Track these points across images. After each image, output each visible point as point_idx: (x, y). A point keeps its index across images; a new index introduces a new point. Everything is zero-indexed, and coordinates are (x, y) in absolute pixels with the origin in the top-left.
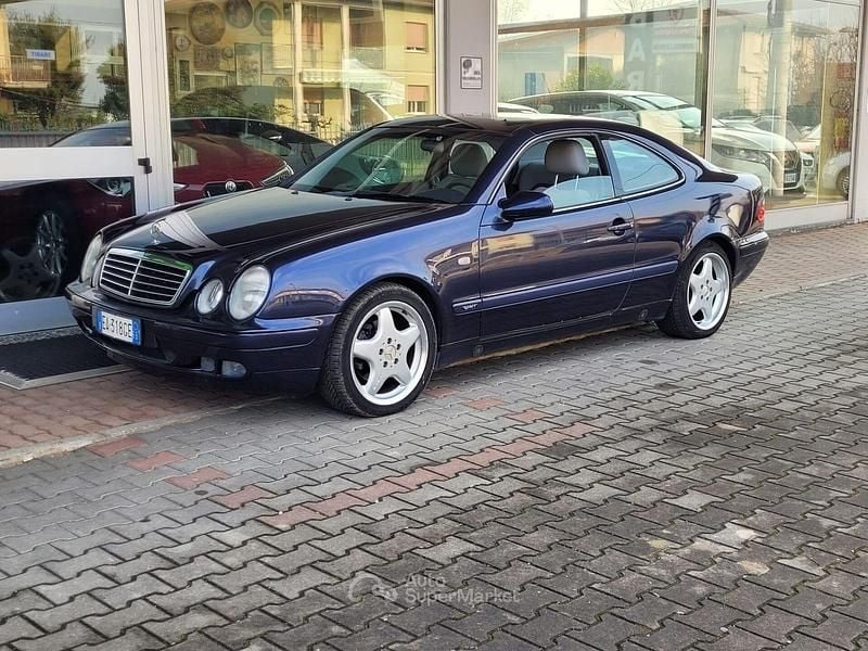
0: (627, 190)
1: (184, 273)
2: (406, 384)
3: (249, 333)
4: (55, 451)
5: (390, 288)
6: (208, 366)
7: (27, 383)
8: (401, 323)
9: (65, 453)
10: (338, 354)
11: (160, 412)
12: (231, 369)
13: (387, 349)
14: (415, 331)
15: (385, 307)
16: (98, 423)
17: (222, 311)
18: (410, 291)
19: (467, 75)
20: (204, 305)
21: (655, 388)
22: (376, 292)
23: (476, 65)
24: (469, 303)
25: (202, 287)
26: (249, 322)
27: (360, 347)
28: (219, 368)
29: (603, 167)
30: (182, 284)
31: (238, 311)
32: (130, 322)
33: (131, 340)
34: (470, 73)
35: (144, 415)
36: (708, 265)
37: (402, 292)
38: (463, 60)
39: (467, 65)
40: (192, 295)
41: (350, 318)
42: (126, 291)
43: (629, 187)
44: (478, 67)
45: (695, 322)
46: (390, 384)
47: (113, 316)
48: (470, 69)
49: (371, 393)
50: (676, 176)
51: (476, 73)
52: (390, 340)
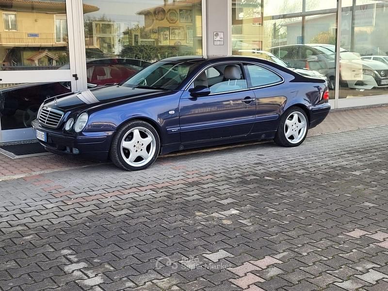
0: (254, 86)
1: (61, 115)
2: (146, 159)
3: (80, 137)
4: (11, 178)
5: (138, 122)
6: (68, 150)
7: (17, 157)
8: (143, 135)
9: (14, 179)
10: (115, 146)
11: (56, 167)
12: (76, 151)
13: (137, 145)
14: (150, 139)
15: (136, 129)
16: (31, 170)
17: (72, 129)
18: (147, 123)
19: (216, 40)
20: (67, 127)
21: (254, 164)
22: (131, 123)
23: (221, 35)
24: (174, 129)
25: (67, 121)
26: (81, 133)
27: (125, 144)
28: (71, 151)
29: (243, 77)
30: (61, 119)
31: (78, 129)
32: (44, 133)
33: (44, 140)
34: (218, 38)
35: (50, 168)
36: (296, 117)
37: (143, 123)
38: (215, 33)
39: (217, 35)
40: (63, 124)
41: (120, 133)
42: (44, 122)
43: (255, 84)
44: (222, 36)
45: (289, 140)
46: (139, 159)
47: (40, 132)
48: (218, 37)
49: (130, 161)
50: (280, 79)
51: (221, 38)
52: (138, 142)
